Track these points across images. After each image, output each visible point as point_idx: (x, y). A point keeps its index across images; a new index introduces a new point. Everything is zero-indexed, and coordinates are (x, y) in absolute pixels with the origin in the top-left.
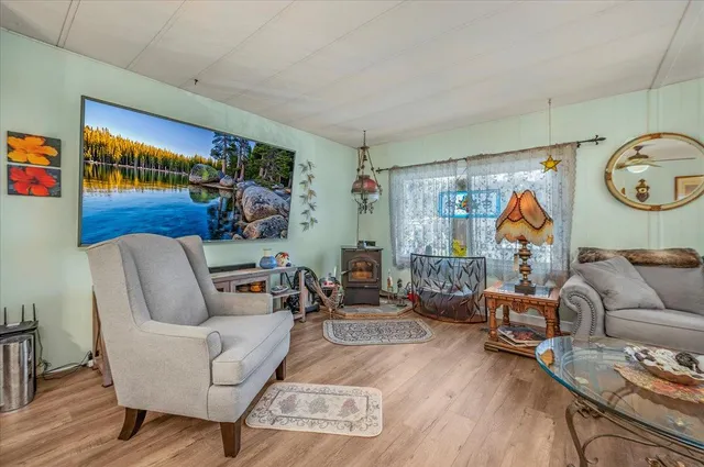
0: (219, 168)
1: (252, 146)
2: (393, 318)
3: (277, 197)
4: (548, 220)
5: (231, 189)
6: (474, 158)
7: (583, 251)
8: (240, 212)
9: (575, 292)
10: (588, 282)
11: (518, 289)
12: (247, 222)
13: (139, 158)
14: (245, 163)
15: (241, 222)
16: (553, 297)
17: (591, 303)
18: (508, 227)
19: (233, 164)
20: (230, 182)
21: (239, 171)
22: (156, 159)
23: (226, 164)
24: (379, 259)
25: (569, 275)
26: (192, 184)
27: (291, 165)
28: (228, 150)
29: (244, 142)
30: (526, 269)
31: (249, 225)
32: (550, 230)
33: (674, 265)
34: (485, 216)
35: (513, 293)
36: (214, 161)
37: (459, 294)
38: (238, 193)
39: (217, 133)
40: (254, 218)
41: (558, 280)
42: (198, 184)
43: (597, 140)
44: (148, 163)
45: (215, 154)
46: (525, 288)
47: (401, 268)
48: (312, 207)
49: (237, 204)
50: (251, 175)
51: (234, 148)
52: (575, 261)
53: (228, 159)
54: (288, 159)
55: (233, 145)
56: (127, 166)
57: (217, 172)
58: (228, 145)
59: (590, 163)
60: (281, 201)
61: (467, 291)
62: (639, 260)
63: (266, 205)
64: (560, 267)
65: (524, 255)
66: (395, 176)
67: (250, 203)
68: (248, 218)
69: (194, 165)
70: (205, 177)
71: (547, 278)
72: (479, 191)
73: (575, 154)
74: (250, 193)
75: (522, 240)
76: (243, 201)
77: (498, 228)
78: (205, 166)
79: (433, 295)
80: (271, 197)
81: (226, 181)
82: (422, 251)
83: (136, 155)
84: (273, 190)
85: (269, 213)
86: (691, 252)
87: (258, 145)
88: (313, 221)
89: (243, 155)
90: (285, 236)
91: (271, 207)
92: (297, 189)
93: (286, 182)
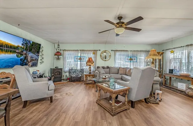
0: (23, 49)
1: (31, 42)
2: (65, 83)
3: (36, 56)
4: (94, 62)
5: (26, 54)
6: (82, 50)
7: (98, 67)
8: (27, 60)
9: (97, 73)
10: (98, 71)
11: (89, 73)
12: (29, 62)
13: (5, 45)
14: (29, 47)
15: (27, 62)
16: (94, 74)
17: (98, 74)
18: (88, 63)
19: (27, 47)
20: (26, 52)
21: (28, 49)
22: (9, 46)
23: (25, 47)
24: (62, 71)
25: (96, 71)
26: (17, 53)
27: (40, 48)
28: (26, 43)
29: (29, 41)
30: (90, 70)
31: (29, 63)
32: (94, 64)
33: (107, 68)
34: (83, 61)
35: (88, 74)
36: (22, 46)
37: (79, 76)
38: (27, 55)
39: (23, 39)
40: (30, 62)
41: (94, 72)
42: (18, 53)
43: (100, 50)
44: (7, 47)
45: (23, 44)
46: (90, 73)
47: (66, 72)
48: (43, 58)
49: (27, 58)
50: (30, 50)
51: (27, 43)
52: (97, 68)
53: (26, 46)
54: (39, 46)
55: (27, 42)
56: (2, 48)
57: (23, 50)
58: (26, 42)
59: (99, 53)
60: (36, 57)
61: (80, 75)
62: (103, 68)
63: (33, 58)
64: (95, 70)
65: (90, 68)
66: (65, 52)
67: (30, 58)
68: (29, 61)
69: (17, 48)
70: (20, 51)
71: (93, 72)
72: (83, 57)
73: (97, 52)
74: (30, 55)
75: (90, 65)
76: (28, 57)
77: (86, 64)
78: (20, 48)
79: (74, 77)
80: (34, 56)
81: (25, 52)
82: (71, 68)
83: (4, 45)
84: (35, 54)
85: (34, 60)
86: (108, 66)
87: (33, 42)
88: (43, 62)
89: (29, 45)
90: (37, 66)
91: (34, 59)
92: (40, 54)
93: (38, 52)
